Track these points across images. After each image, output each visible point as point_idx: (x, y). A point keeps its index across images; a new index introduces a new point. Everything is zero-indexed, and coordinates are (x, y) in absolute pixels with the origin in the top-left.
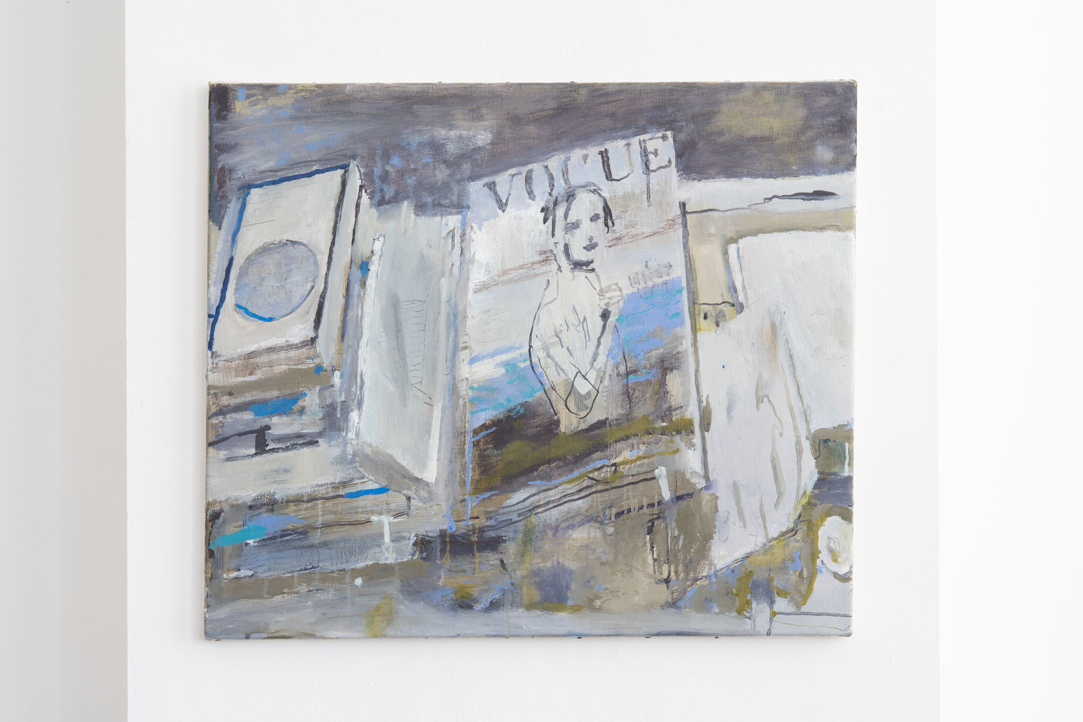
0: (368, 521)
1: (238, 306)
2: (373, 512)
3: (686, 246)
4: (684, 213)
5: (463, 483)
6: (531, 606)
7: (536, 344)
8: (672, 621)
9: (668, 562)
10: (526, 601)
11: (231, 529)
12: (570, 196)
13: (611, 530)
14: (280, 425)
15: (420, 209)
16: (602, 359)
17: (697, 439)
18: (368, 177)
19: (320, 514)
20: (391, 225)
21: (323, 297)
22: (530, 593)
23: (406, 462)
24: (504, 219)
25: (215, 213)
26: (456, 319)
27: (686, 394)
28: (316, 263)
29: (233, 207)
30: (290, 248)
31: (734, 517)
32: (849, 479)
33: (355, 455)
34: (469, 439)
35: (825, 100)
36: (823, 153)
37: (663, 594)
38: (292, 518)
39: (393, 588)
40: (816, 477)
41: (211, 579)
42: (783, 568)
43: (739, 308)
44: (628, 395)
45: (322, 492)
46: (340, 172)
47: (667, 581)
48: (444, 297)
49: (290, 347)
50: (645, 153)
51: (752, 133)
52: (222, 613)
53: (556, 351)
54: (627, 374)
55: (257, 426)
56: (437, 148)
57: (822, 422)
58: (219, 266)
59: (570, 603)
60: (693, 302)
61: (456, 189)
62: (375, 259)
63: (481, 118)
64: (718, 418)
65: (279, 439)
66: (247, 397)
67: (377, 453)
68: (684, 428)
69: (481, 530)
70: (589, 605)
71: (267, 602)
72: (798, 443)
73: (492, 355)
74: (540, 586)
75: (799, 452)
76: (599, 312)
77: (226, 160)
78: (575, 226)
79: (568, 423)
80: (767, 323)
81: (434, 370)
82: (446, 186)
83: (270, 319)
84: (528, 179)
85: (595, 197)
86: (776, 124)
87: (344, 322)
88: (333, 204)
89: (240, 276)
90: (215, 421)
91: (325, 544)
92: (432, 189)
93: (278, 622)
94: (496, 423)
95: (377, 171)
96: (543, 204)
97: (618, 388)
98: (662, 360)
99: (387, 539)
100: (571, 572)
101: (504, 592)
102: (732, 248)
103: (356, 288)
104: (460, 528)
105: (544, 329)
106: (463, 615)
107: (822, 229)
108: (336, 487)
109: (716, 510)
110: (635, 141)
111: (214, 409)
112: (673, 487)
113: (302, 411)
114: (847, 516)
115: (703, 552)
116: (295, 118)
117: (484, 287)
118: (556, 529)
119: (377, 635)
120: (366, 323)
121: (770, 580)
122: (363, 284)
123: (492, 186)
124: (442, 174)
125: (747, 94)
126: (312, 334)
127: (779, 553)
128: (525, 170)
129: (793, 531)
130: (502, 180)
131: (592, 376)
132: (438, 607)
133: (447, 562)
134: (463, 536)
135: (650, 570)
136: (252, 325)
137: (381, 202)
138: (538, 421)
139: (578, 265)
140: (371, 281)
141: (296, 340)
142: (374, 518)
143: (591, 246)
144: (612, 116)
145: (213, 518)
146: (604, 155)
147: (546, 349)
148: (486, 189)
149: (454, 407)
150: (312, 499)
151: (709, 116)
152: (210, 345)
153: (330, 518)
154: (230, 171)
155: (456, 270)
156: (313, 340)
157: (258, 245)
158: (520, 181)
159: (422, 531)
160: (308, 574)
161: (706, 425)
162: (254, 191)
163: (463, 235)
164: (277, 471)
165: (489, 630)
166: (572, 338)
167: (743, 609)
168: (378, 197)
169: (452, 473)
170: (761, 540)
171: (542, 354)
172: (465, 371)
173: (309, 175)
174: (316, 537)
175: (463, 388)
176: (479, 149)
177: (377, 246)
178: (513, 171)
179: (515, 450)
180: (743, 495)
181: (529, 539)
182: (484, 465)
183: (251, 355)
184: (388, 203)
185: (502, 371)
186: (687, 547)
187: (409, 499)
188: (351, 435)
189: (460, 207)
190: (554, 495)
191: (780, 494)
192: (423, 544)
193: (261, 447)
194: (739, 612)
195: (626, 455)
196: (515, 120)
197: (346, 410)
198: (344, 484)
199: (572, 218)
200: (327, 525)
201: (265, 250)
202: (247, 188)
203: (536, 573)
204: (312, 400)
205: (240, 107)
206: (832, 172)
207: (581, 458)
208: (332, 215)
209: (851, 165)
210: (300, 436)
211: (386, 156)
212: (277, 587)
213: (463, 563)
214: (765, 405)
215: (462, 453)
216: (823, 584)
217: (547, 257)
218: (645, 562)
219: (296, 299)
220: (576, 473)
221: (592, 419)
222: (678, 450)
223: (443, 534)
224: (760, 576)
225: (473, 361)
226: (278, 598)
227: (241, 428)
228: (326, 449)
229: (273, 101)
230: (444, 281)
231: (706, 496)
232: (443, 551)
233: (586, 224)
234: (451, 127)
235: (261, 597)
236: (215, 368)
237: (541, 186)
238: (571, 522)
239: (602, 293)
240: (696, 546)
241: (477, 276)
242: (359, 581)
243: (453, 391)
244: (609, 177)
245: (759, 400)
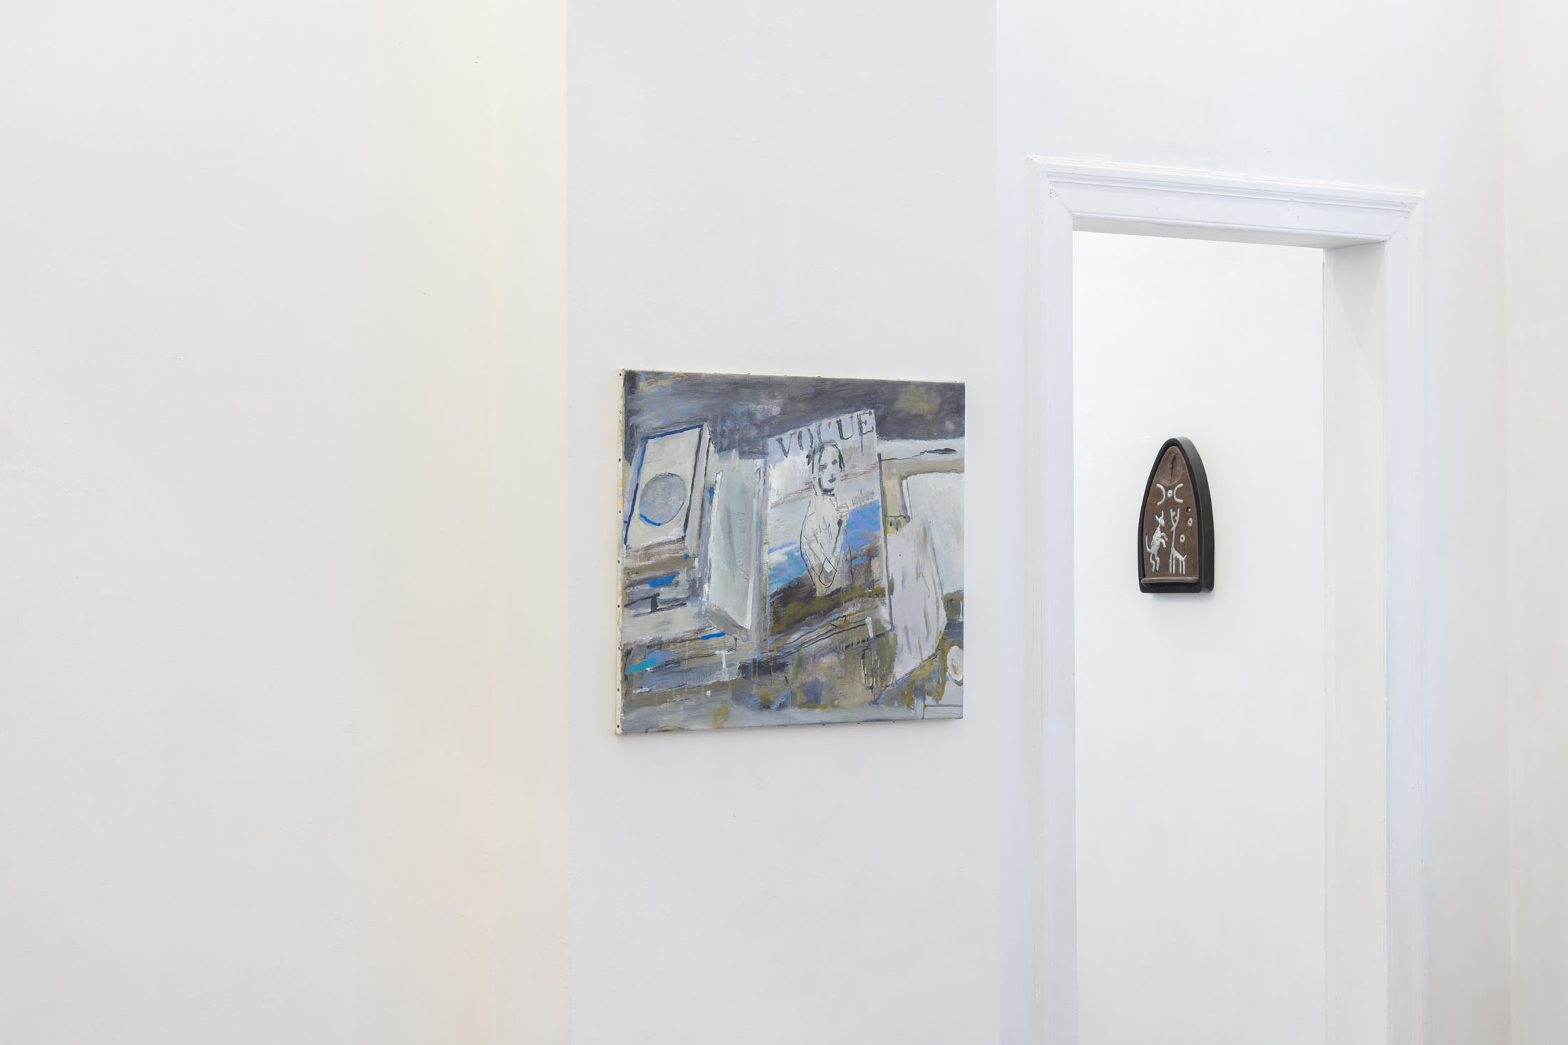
0: (714, 654)
1: (641, 516)
2: (716, 648)
3: (881, 481)
4: (880, 460)
5: (765, 629)
6: (802, 706)
7: (804, 541)
8: (874, 713)
9: (872, 676)
10: (799, 703)
11: (638, 661)
12: (822, 449)
13: (843, 657)
14: (665, 593)
15: (742, 454)
16: (838, 550)
17: (887, 600)
18: (713, 433)
19: (687, 650)
20: (726, 464)
21: (689, 510)
22: (801, 698)
23: (734, 616)
24: (787, 462)
25: (628, 455)
26: (761, 525)
27: (881, 572)
28: (685, 488)
29: (638, 450)
30: (670, 478)
31: (905, 648)
32: (962, 623)
33: (707, 612)
34: (768, 601)
35: (951, 394)
36: (949, 426)
37: (869, 696)
38: (672, 653)
39: (727, 697)
40: (946, 622)
41: (626, 694)
42: (930, 678)
43: (908, 519)
44: (851, 573)
45: (688, 636)
46: (698, 429)
47: (872, 688)
48: (755, 511)
49: (670, 542)
50: (860, 423)
51: (914, 412)
52: (633, 716)
53: (815, 546)
54: (851, 560)
55: (652, 594)
56: (751, 415)
57: (949, 589)
58: (630, 489)
59: (822, 703)
60: (885, 515)
61: (761, 443)
62: (717, 486)
63: (774, 397)
64: (897, 586)
65: (665, 602)
66: (646, 575)
67: (719, 610)
68: (880, 593)
69: (775, 658)
70: (832, 705)
71: (658, 708)
72: (937, 602)
73: (781, 548)
74: (806, 693)
75: (938, 607)
76: (836, 521)
77: (635, 420)
78: (823, 467)
79: (821, 590)
80: (922, 529)
81: (749, 557)
82: (756, 440)
83: (659, 524)
84: (800, 437)
85: (834, 449)
86: (926, 407)
87: (700, 526)
88: (694, 450)
89: (642, 497)
90: (628, 591)
91: (690, 670)
92: (749, 442)
93: (665, 720)
94: (783, 590)
95: (719, 430)
96: (807, 453)
97: (846, 569)
98: (869, 551)
99: (724, 665)
100: (822, 684)
101: (787, 697)
102: (904, 482)
103: (707, 504)
104: (764, 657)
105: (808, 532)
106: (765, 712)
107: (949, 471)
108: (696, 632)
109: (897, 644)
110: (855, 414)
111: (628, 583)
112: (875, 630)
113: (677, 584)
114: (961, 646)
115: (890, 670)
116: (673, 394)
117: (776, 505)
118: (814, 657)
119: (719, 728)
120: (712, 527)
121: (923, 686)
122: (711, 502)
123: (780, 441)
124: (753, 433)
125: (912, 388)
126: (682, 534)
127: (928, 669)
128: (798, 431)
129: (935, 655)
130: (785, 437)
131: (833, 561)
132: (751, 708)
133: (757, 679)
134: (766, 662)
135: (863, 681)
136: (649, 528)
137: (721, 449)
138: (805, 589)
139: (826, 492)
140: (715, 500)
141: (674, 538)
142: (717, 652)
143: (832, 480)
144: (843, 398)
145: (627, 654)
146: (839, 423)
147: (809, 544)
148: (777, 443)
149: (760, 580)
150: (683, 641)
151: (892, 401)
152: (625, 542)
153: (693, 652)
154: (637, 427)
155: (761, 493)
156: (683, 538)
157: (652, 476)
158: (795, 438)
159: (743, 660)
160: (681, 689)
161: (891, 592)
162: (650, 441)
163: (765, 472)
164: (663, 623)
165: (779, 722)
166: (822, 537)
167: (910, 704)
168: (719, 447)
169: (759, 623)
170: (919, 661)
171: (806, 547)
172: (766, 558)
173: (681, 431)
174: (685, 665)
175: (765, 568)
176: (773, 417)
177: (719, 477)
178: (791, 432)
179: (793, 607)
180: (910, 633)
181: (800, 664)
182: (777, 618)
183: (649, 547)
184: (725, 450)
185: (786, 558)
186: (881, 667)
187: (736, 639)
188: (704, 599)
189: (764, 454)
190: (813, 635)
191: (928, 633)
192: (744, 668)
193: (654, 608)
194: (908, 706)
195: (851, 610)
196: (793, 400)
197: (701, 585)
198: (700, 631)
199: (822, 462)
200: (691, 657)
201: (657, 479)
202: (646, 438)
203: (804, 685)
204: (682, 577)
205: (642, 385)
206: (954, 437)
207: (827, 612)
208: (694, 457)
209: (962, 434)
210: (676, 600)
211: (723, 420)
212: (663, 698)
213: (765, 679)
214: (921, 579)
215: (764, 610)
216: (950, 687)
217: (809, 486)
218: (860, 675)
219: (674, 512)
220: (825, 622)
221: (833, 588)
222: (876, 607)
223: (754, 661)
224: (918, 683)
225: (771, 551)
226: (664, 705)
227: (643, 595)
228: (691, 608)
229: (661, 382)
230: (755, 501)
231: (891, 635)
232: (754, 672)
233: (830, 466)
234: (759, 403)
235: (654, 705)
236: (628, 556)
237: (806, 442)
238: (822, 653)
239: (838, 509)
240: (886, 665)
241: (773, 498)
242: (709, 693)
243: (760, 571)
244: (842, 437)
245: (918, 576)
